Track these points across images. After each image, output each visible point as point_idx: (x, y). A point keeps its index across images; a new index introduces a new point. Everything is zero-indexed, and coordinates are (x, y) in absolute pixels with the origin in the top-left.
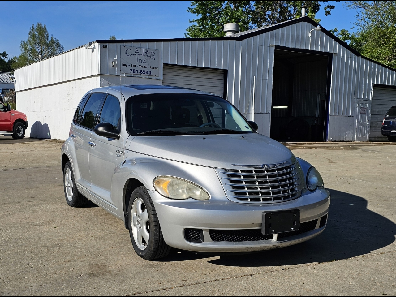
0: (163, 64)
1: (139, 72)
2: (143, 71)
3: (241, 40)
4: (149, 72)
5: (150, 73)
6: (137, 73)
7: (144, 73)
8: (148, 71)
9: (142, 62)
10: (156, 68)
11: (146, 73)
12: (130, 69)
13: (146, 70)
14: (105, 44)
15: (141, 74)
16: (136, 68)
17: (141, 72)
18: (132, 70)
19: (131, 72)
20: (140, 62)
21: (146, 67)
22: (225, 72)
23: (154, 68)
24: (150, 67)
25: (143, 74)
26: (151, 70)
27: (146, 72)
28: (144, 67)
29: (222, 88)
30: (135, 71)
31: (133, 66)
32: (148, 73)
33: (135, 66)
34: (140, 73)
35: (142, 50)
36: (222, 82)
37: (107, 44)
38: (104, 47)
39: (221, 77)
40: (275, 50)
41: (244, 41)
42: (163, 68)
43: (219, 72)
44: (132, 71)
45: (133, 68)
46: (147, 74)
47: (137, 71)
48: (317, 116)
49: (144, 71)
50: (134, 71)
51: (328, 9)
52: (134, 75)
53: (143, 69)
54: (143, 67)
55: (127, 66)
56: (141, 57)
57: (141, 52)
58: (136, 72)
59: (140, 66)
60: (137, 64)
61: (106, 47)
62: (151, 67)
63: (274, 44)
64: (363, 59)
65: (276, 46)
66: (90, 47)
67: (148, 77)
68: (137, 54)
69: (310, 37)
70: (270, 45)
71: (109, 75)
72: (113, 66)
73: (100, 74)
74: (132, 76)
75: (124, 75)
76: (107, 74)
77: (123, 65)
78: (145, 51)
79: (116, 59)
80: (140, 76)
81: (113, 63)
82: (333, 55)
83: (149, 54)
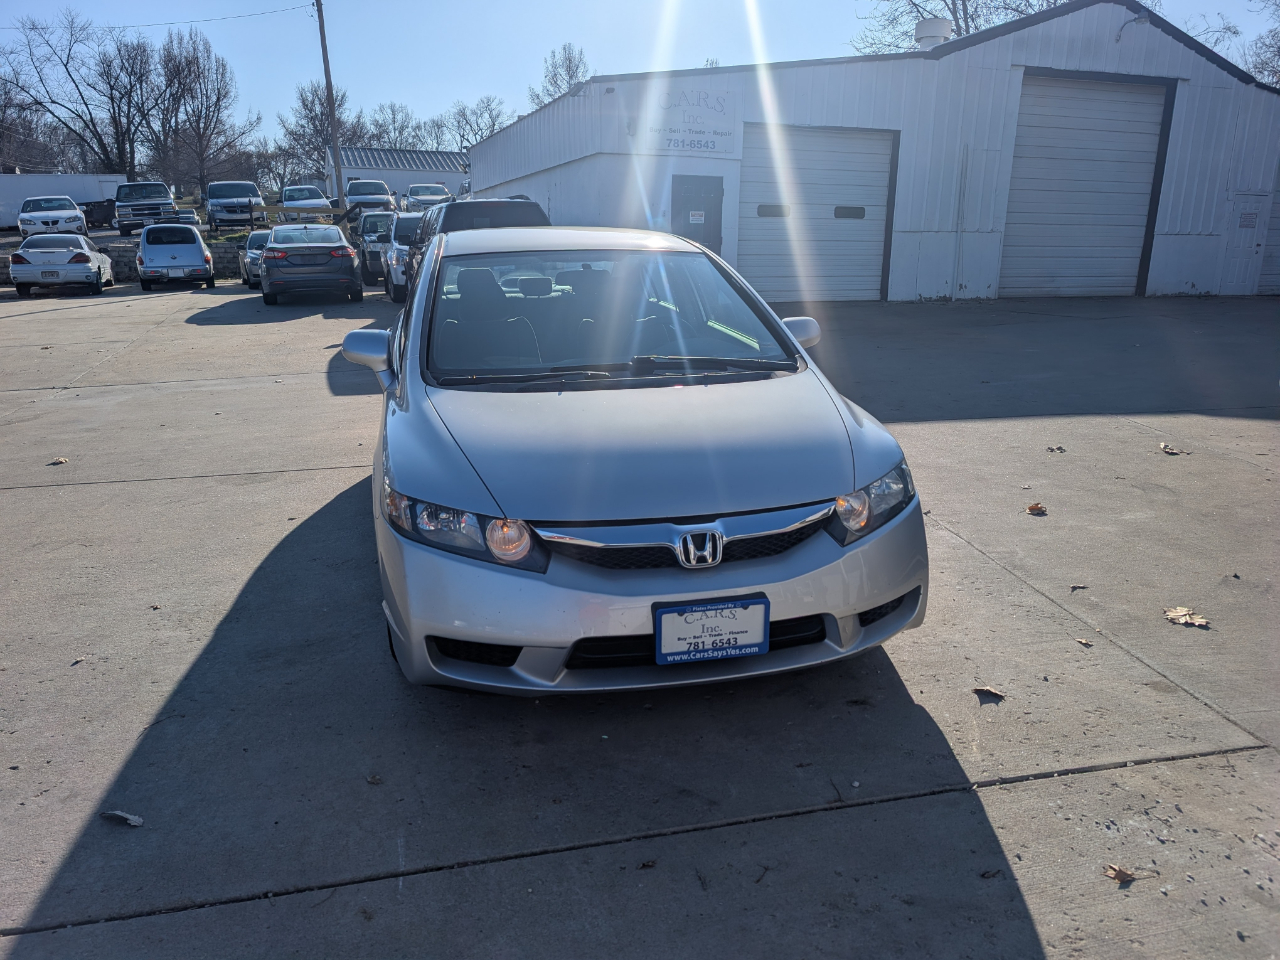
0: (745, 123)
1: (687, 145)
2: (696, 143)
3: (937, 59)
4: (710, 145)
5: (713, 145)
6: (684, 147)
7: (699, 145)
8: (707, 142)
9: (695, 120)
10: (726, 134)
11: (704, 146)
12: (669, 140)
13: (704, 138)
15: (693, 149)
16: (680, 136)
18: (671, 140)
19: (670, 146)
20: (692, 120)
21: (704, 133)
22: (896, 135)
23: (722, 134)
24: (712, 132)
25: (696, 149)
26: (716, 138)
27: (703, 143)
28: (701, 132)
29: (887, 175)
31: (674, 131)
32: (708, 147)
33: (679, 130)
34: (689, 148)
35: (695, 94)
36: (887, 159)
37: (616, 85)
38: (610, 91)
39: (884, 148)
40: (1024, 79)
41: (946, 59)
42: (744, 132)
43: (879, 138)
44: (673, 142)
45: (674, 136)
46: (705, 149)
47: (683, 141)
49: (698, 141)
50: (677, 143)
52: (679, 154)
53: (697, 137)
54: (697, 132)
55: (659, 132)
56: (692, 110)
57: (693, 99)
58: (681, 144)
59: (691, 129)
60: (684, 126)
61: (612, 90)
62: (715, 133)
63: (1023, 63)
64: (1259, 91)
65: (1026, 67)
66: (581, 93)
67: (708, 155)
68: (683, 103)
69: (1118, 40)
70: (1012, 65)
71: (619, 154)
72: (629, 133)
73: (599, 151)
74: (672, 153)
75: (653, 152)
76: (615, 152)
77: (652, 130)
78: (703, 97)
79: (635, 119)
80: (690, 154)
81: (628, 127)
82: (1180, 84)
83: (711, 102)
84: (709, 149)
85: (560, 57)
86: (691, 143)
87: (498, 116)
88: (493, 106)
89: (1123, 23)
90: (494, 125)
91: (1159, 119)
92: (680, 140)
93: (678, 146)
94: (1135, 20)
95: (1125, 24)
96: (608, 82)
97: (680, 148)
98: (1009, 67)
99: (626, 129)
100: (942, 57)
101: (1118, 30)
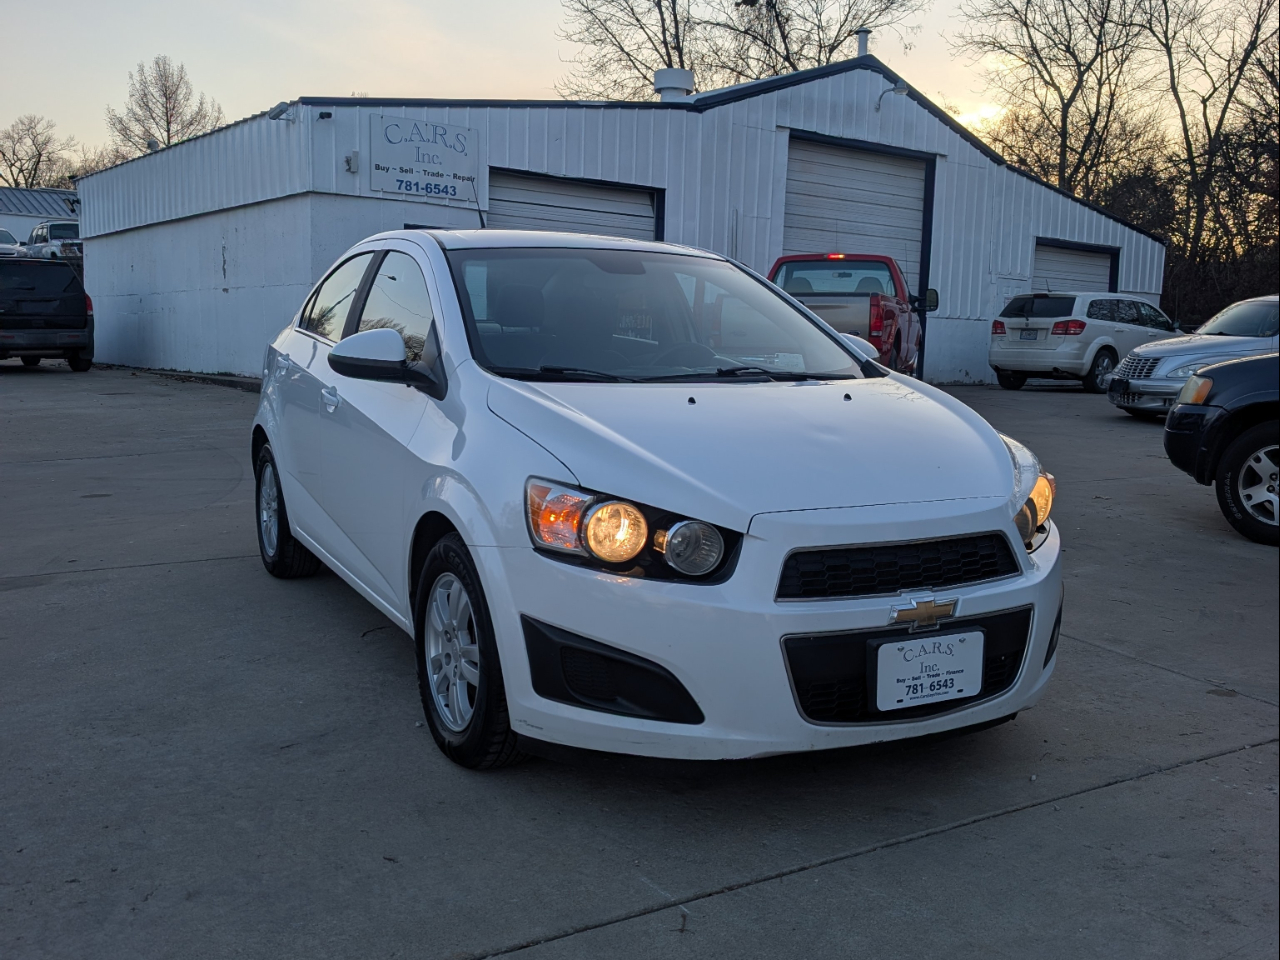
0: (491, 168)
1: (422, 189)
2: (433, 187)
3: (700, 111)
4: (450, 190)
5: (454, 190)
6: (417, 190)
7: (437, 191)
8: (446, 187)
9: (431, 160)
10: (468, 179)
11: (443, 191)
12: (398, 181)
13: (442, 182)
14: (325, 110)
15: (429, 195)
16: (411, 178)
17: (427, 188)
18: (402, 181)
19: (399, 188)
20: (426, 160)
21: (442, 175)
22: (662, 192)
23: (464, 179)
24: (452, 176)
25: (433, 194)
26: (459, 184)
27: (441, 188)
28: (438, 175)
30: (410, 185)
31: (406, 171)
32: (447, 193)
33: (411, 171)
34: (424, 192)
35: (430, 128)
37: (332, 110)
38: (323, 116)
39: (649, 210)
40: (790, 141)
41: (709, 112)
42: (490, 179)
44: (404, 185)
45: (407, 177)
46: (443, 195)
47: (417, 184)
49: (436, 185)
52: (410, 198)
53: (434, 181)
54: (433, 175)
55: (388, 170)
56: (428, 148)
57: (428, 134)
58: (414, 188)
59: (425, 171)
60: (417, 167)
61: (329, 115)
62: (455, 176)
63: (788, 125)
64: (1010, 172)
65: (792, 130)
66: (283, 116)
67: (446, 202)
68: (416, 138)
69: (878, 109)
70: (778, 127)
71: (337, 195)
72: (349, 170)
73: (311, 190)
74: (403, 197)
75: (380, 195)
76: (331, 192)
77: (378, 167)
78: (438, 132)
79: (357, 153)
80: (425, 199)
81: (348, 162)
82: (938, 160)
83: (450, 139)
84: (449, 196)
85: (151, 73)
86: (427, 187)
87: (46, 143)
88: (39, 129)
89: (881, 93)
90: (40, 155)
91: (921, 195)
92: (413, 182)
93: (411, 189)
94: (893, 90)
95: (884, 93)
96: (323, 106)
97: (414, 191)
98: (774, 129)
99: (345, 164)
100: (706, 109)
101: (877, 99)
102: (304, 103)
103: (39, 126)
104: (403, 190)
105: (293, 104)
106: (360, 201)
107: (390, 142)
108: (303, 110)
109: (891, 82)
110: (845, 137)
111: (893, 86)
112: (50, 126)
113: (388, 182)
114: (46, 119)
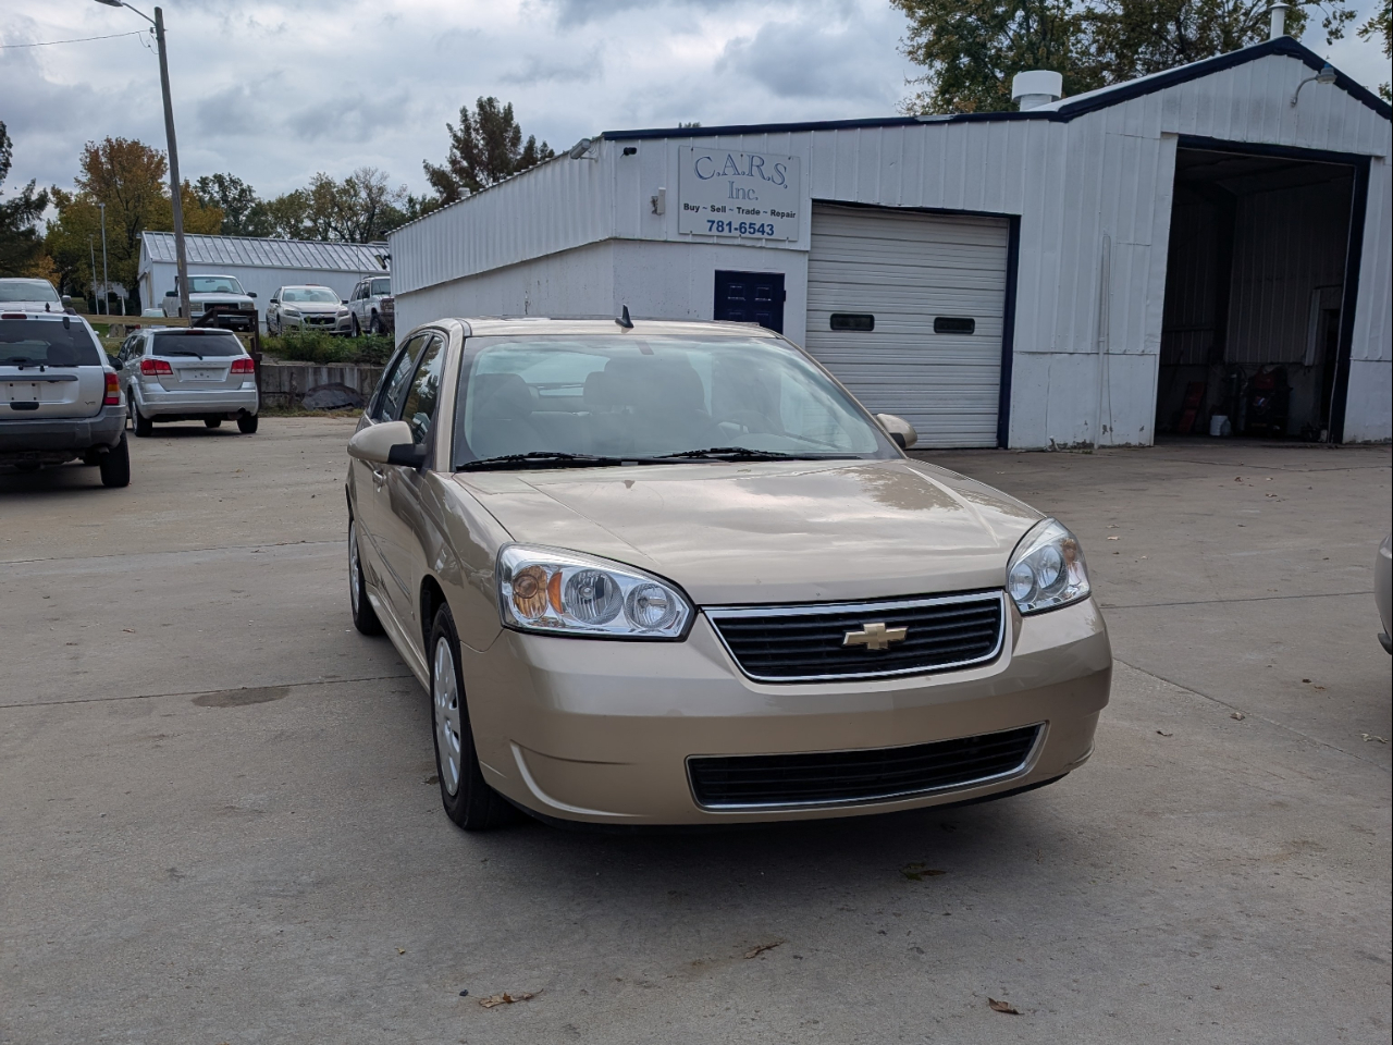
0: (814, 201)
1: (736, 229)
2: (747, 226)
3: (1066, 120)
4: (767, 229)
5: (771, 230)
6: (730, 231)
7: (752, 230)
8: (763, 225)
9: (746, 196)
10: (788, 215)
11: (758, 231)
12: (709, 221)
13: (758, 220)
14: (630, 145)
15: (744, 236)
16: (724, 217)
17: (741, 228)
18: (713, 222)
19: (710, 230)
20: (741, 196)
21: (758, 213)
22: (1014, 221)
23: (783, 215)
24: (769, 213)
25: (747, 235)
26: (775, 221)
27: (757, 228)
28: (754, 212)
29: (1004, 275)
30: (722, 226)
31: (718, 210)
32: (763, 232)
33: (724, 209)
34: (738, 233)
35: (746, 159)
36: (1003, 254)
37: (637, 144)
38: (629, 152)
39: (999, 239)
40: (1178, 151)
41: (1077, 122)
42: (813, 213)
43: (994, 224)
44: (715, 225)
45: (717, 217)
46: (758, 235)
47: (730, 224)
48: (1309, 360)
49: (751, 224)
50: (720, 225)
51: (1335, 25)
52: (722, 241)
53: (748, 219)
54: (748, 212)
55: (697, 210)
56: (743, 182)
57: (743, 166)
58: (726, 228)
59: (739, 208)
60: (731, 204)
61: (633, 151)
62: (773, 213)
63: (1176, 131)
65: (1181, 136)
66: (586, 155)
67: (763, 243)
68: (730, 171)
69: (1294, 104)
70: (1163, 133)
71: (641, 240)
72: (655, 212)
73: (614, 235)
74: (715, 240)
75: (689, 239)
76: (636, 237)
77: (686, 206)
78: (757, 164)
79: (664, 191)
80: (739, 241)
81: (654, 202)
82: (1373, 162)
83: (768, 170)
84: (766, 236)
86: (741, 226)
89: (1299, 83)
92: (726, 222)
93: (723, 230)
94: (1316, 78)
95: (1305, 82)
96: (627, 140)
97: (726, 233)
98: (1158, 136)
99: (651, 205)
100: (1072, 118)
101: (1294, 91)
102: (606, 139)
103: (373, 179)
104: (714, 232)
105: (597, 140)
106: (667, 247)
107: (701, 177)
108: (609, 145)
109: (1314, 68)
110: (1249, 141)
111: (1316, 72)
112: (384, 177)
113: (698, 223)
114: (380, 171)
